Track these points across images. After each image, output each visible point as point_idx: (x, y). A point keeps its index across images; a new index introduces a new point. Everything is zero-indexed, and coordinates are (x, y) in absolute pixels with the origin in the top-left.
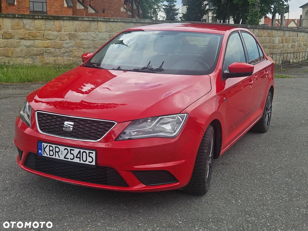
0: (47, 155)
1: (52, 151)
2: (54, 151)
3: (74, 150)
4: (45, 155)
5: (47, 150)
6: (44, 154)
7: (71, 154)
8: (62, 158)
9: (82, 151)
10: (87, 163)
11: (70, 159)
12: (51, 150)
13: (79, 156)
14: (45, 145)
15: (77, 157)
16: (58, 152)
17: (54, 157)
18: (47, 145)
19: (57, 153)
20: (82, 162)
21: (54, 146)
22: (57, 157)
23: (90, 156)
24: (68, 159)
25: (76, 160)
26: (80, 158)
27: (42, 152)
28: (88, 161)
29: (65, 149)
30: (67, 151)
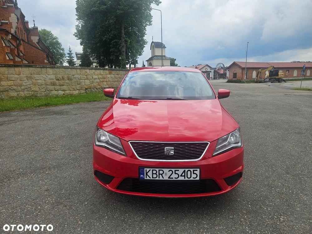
0: (150, 178)
1: (156, 174)
2: (158, 174)
3: (178, 170)
4: (148, 178)
5: (150, 174)
6: (146, 178)
7: (175, 173)
8: (166, 178)
9: (186, 170)
10: (192, 179)
11: (175, 178)
12: (154, 174)
13: (183, 175)
14: (148, 170)
15: (181, 176)
16: (162, 174)
17: (157, 178)
18: (150, 170)
19: (160, 175)
20: (186, 179)
21: (157, 170)
22: (161, 178)
23: (194, 173)
24: (173, 178)
25: (182, 178)
26: (184, 176)
27: (144, 176)
28: (192, 177)
29: (169, 171)
30: (171, 172)
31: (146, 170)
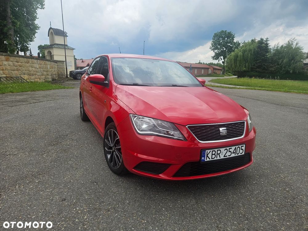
0: (210, 159)
1: (215, 154)
2: (216, 154)
3: (231, 148)
5: (210, 155)
6: (207, 159)
7: (229, 151)
8: (222, 157)
9: (237, 147)
10: (240, 154)
11: (229, 156)
12: (213, 154)
13: (234, 152)
14: (209, 151)
15: (233, 153)
16: (219, 154)
17: (215, 159)
18: (210, 151)
19: (218, 155)
20: (236, 155)
21: (216, 150)
22: (218, 158)
23: (241, 149)
24: (227, 156)
25: (233, 155)
26: (235, 153)
27: (205, 158)
28: (240, 153)
29: (225, 150)
30: (226, 150)
31: (207, 152)
